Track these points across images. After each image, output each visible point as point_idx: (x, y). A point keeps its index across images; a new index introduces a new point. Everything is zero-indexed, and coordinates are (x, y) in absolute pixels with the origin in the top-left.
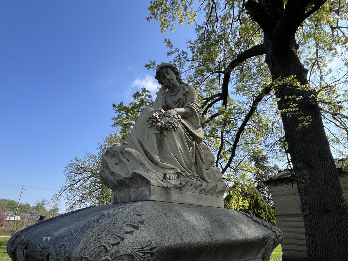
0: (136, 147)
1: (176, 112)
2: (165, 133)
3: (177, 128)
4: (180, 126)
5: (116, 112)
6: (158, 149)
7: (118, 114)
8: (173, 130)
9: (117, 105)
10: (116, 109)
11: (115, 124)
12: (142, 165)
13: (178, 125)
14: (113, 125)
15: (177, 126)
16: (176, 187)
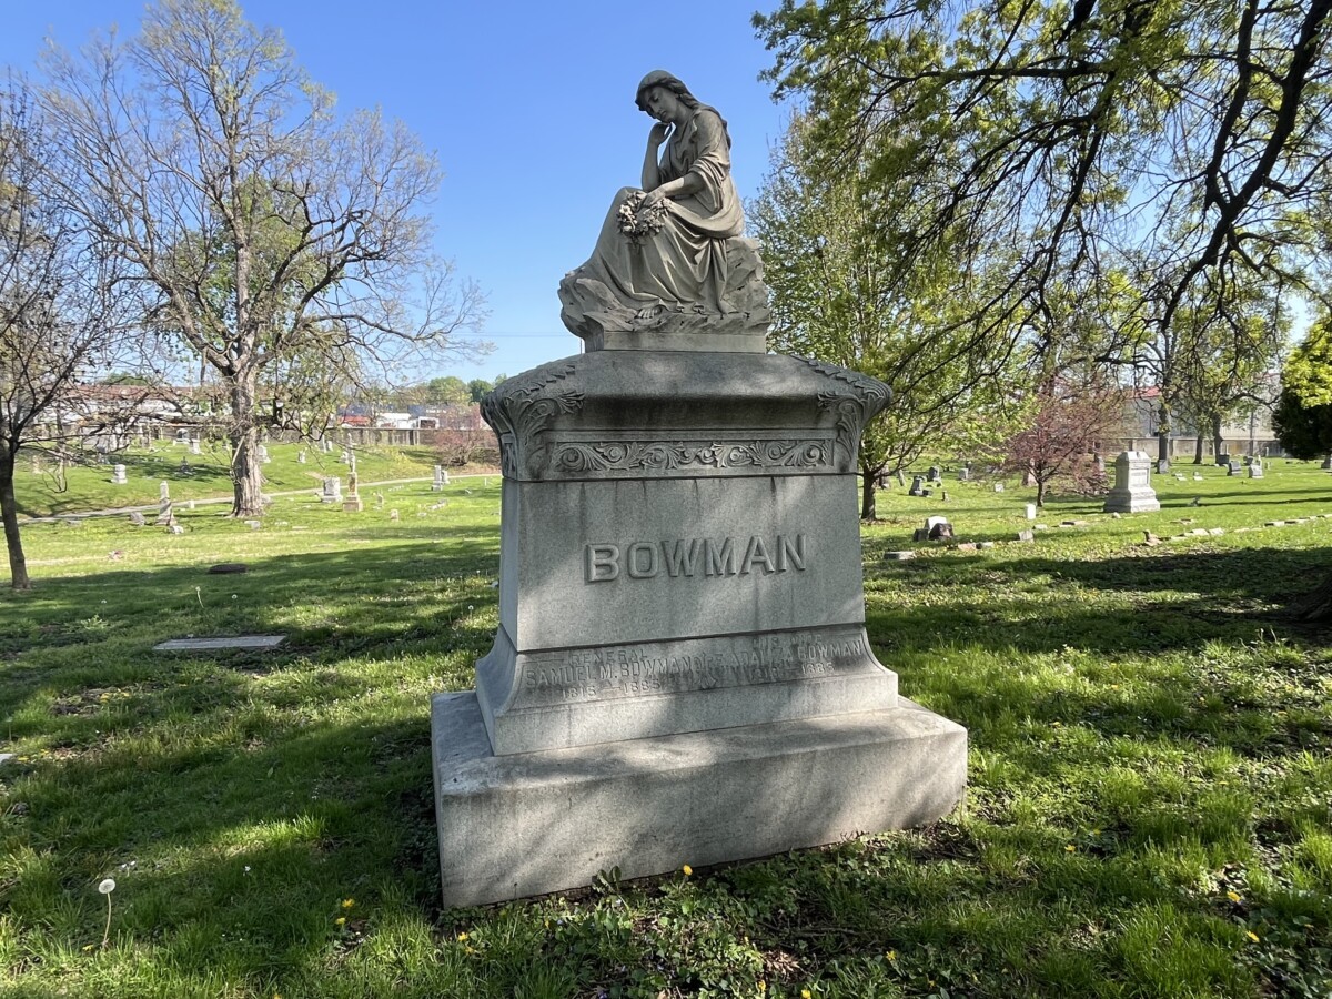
0: (598, 273)
1: (661, 194)
2: (642, 241)
3: (660, 227)
4: (668, 221)
5: (768, 48)
6: (633, 269)
7: (779, 49)
8: (652, 233)
9: (768, 18)
10: (767, 34)
11: (781, 88)
12: (602, 302)
13: (663, 221)
14: (775, 95)
15: (659, 223)
16: (649, 329)
